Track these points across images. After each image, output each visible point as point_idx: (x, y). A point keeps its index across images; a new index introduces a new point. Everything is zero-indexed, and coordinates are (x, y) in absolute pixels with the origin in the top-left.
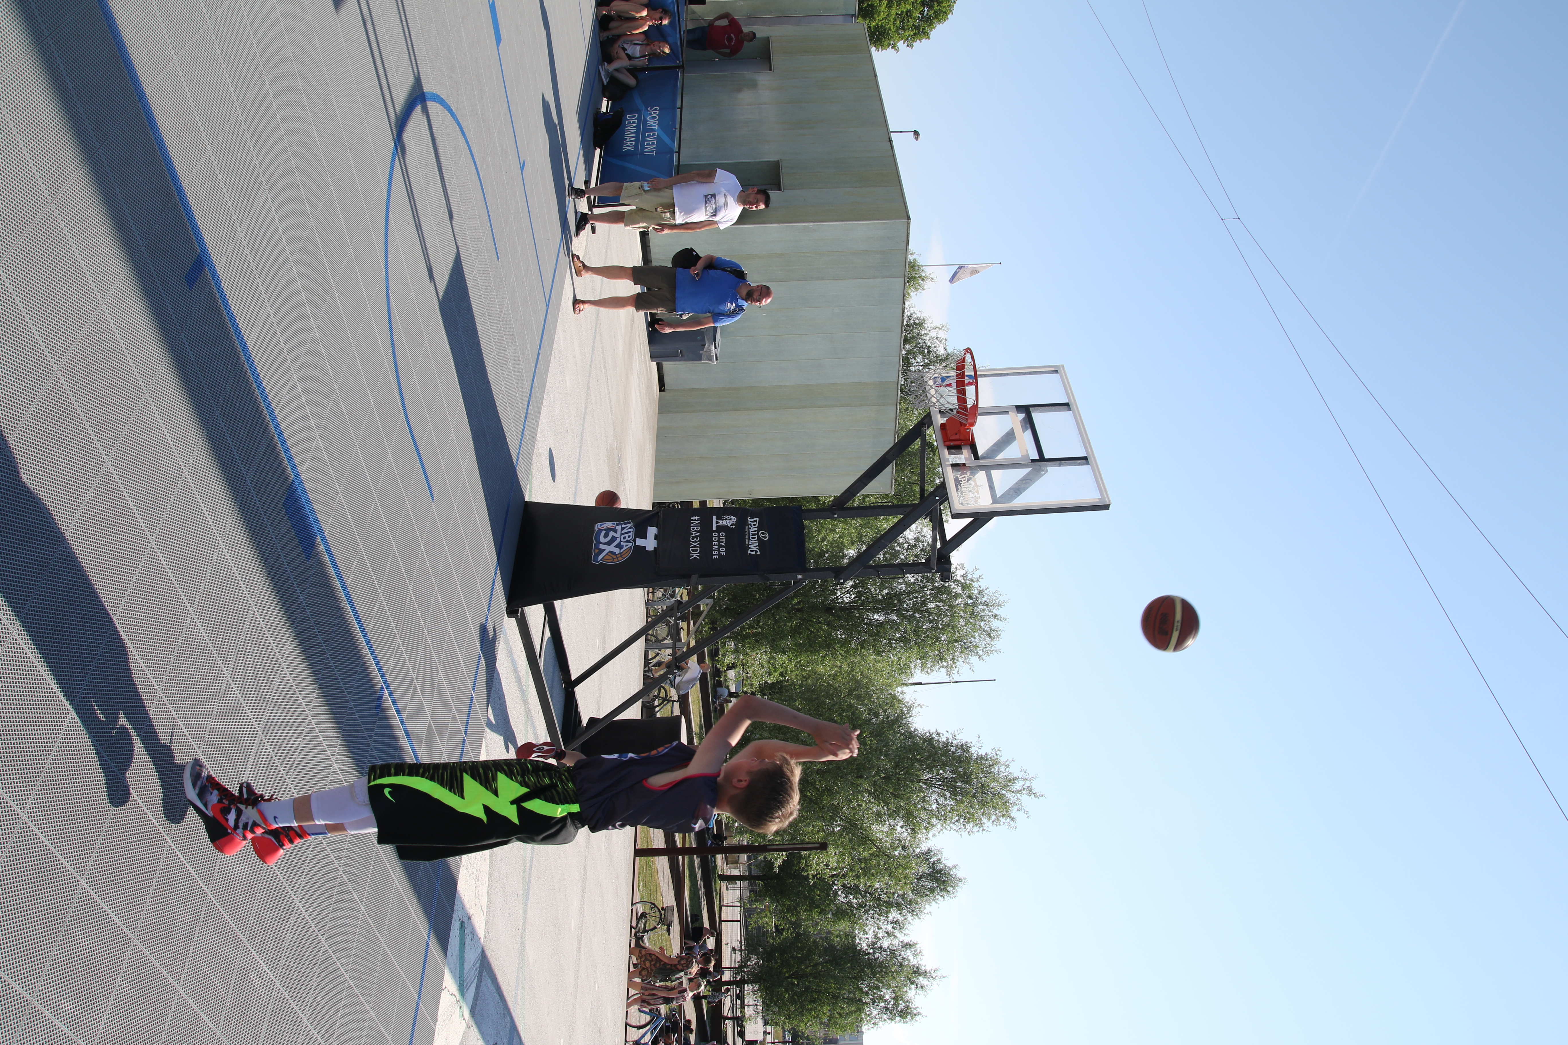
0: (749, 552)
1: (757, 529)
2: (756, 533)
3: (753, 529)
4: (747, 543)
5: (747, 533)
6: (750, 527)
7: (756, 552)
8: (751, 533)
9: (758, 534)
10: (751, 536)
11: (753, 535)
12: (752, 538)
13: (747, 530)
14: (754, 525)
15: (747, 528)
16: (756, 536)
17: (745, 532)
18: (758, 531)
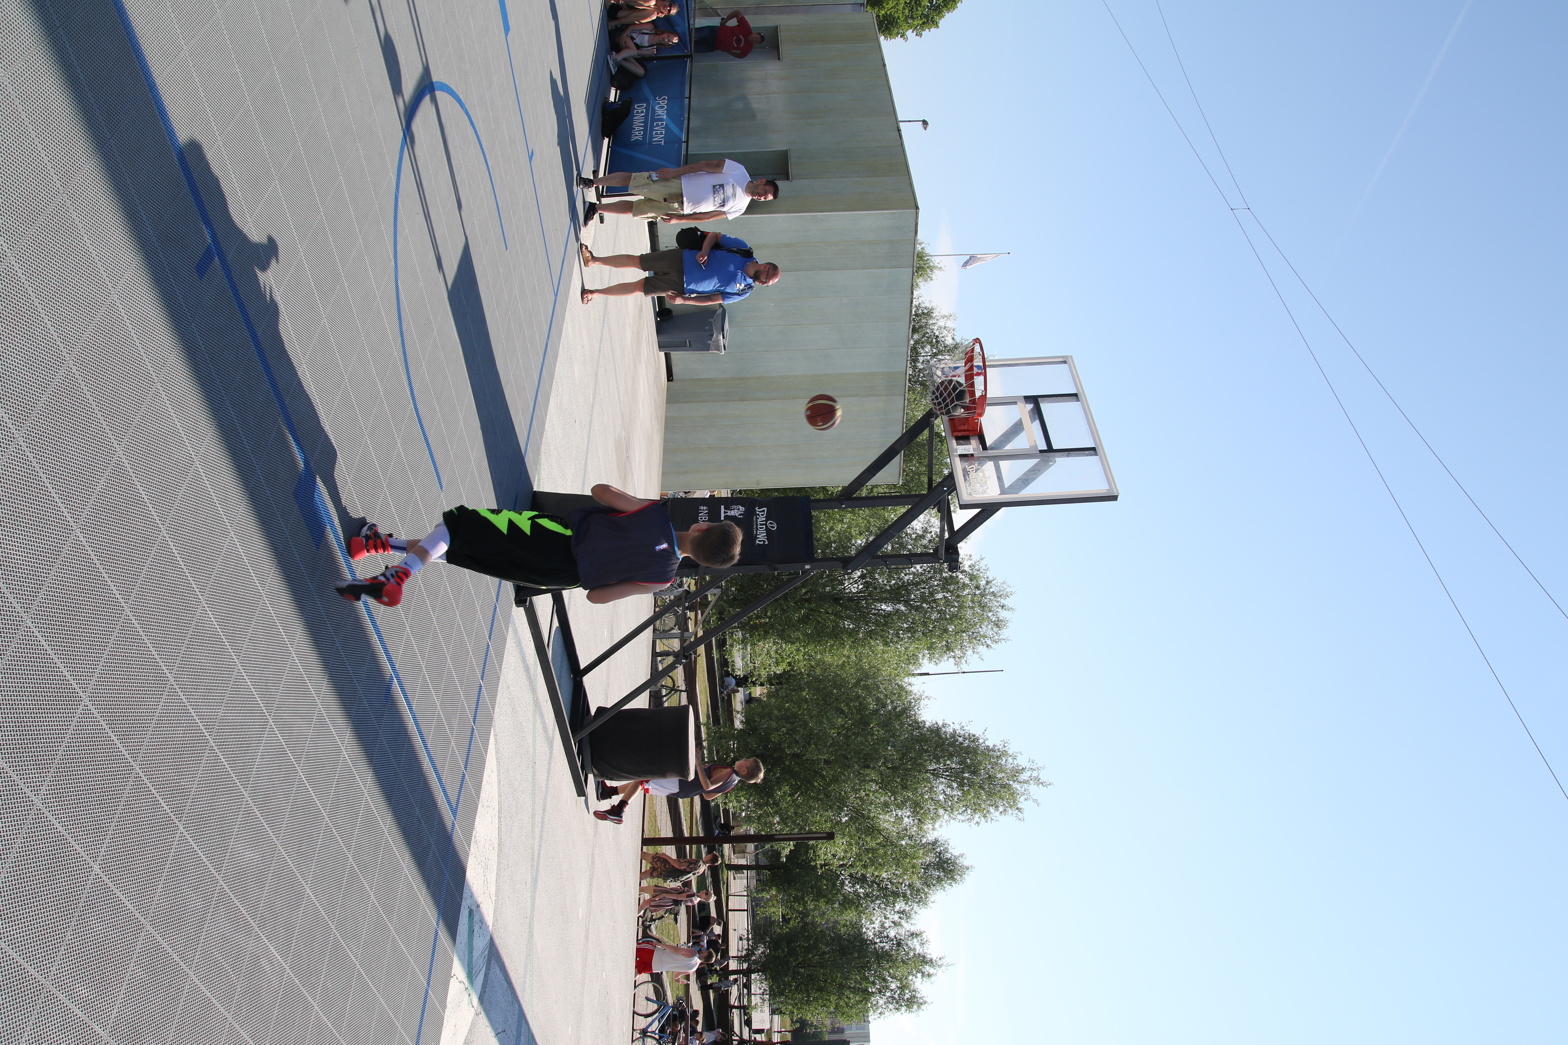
0: (757, 542)
1: (765, 519)
2: (764, 522)
3: (761, 519)
4: (755, 533)
5: (755, 523)
6: (758, 517)
7: (764, 541)
8: (759, 523)
9: (766, 524)
10: (759, 526)
11: (761, 525)
12: (760, 528)
13: (755, 520)
14: (762, 515)
15: (755, 518)
16: (764, 526)
17: (753, 522)
18: (766, 521)
